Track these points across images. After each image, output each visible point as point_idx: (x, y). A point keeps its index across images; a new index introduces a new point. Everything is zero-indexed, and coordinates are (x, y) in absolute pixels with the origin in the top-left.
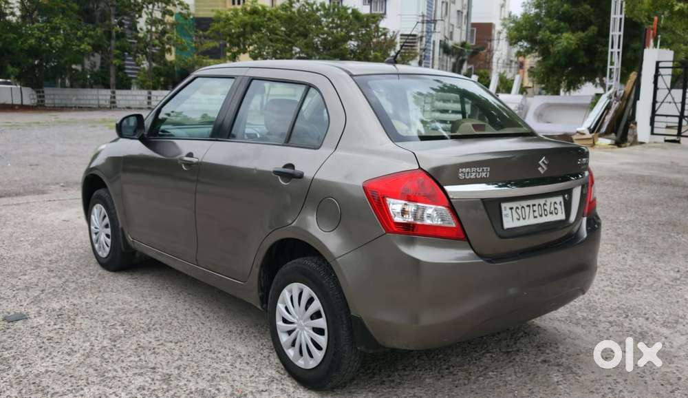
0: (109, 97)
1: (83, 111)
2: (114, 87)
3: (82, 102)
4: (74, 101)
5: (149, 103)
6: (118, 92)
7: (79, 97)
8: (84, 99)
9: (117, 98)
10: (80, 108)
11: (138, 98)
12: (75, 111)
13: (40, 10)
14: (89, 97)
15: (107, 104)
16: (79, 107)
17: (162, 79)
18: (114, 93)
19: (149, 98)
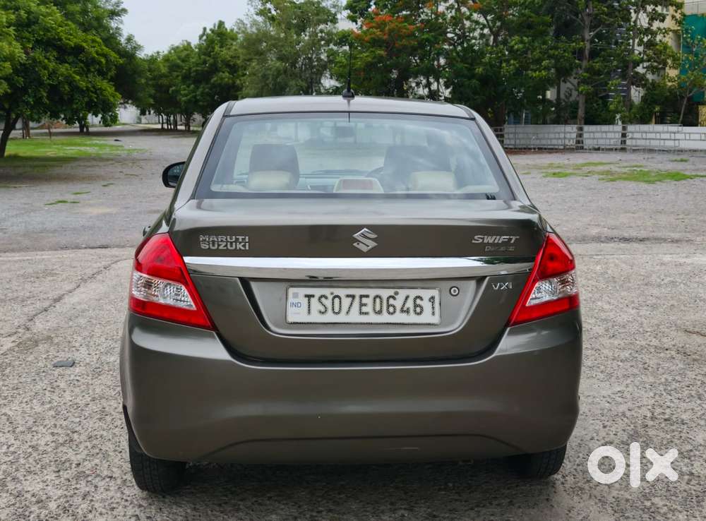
0: (574, 136)
1: (542, 153)
2: (583, 122)
3: (544, 142)
4: (534, 142)
5: (624, 142)
6: (586, 128)
7: (540, 136)
8: (544, 139)
9: (585, 135)
10: (541, 150)
11: (610, 135)
12: (535, 153)
13: (508, 30)
14: (552, 136)
15: (572, 143)
16: (539, 149)
17: (657, 109)
18: (581, 129)
19: (624, 135)
